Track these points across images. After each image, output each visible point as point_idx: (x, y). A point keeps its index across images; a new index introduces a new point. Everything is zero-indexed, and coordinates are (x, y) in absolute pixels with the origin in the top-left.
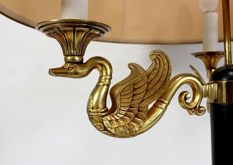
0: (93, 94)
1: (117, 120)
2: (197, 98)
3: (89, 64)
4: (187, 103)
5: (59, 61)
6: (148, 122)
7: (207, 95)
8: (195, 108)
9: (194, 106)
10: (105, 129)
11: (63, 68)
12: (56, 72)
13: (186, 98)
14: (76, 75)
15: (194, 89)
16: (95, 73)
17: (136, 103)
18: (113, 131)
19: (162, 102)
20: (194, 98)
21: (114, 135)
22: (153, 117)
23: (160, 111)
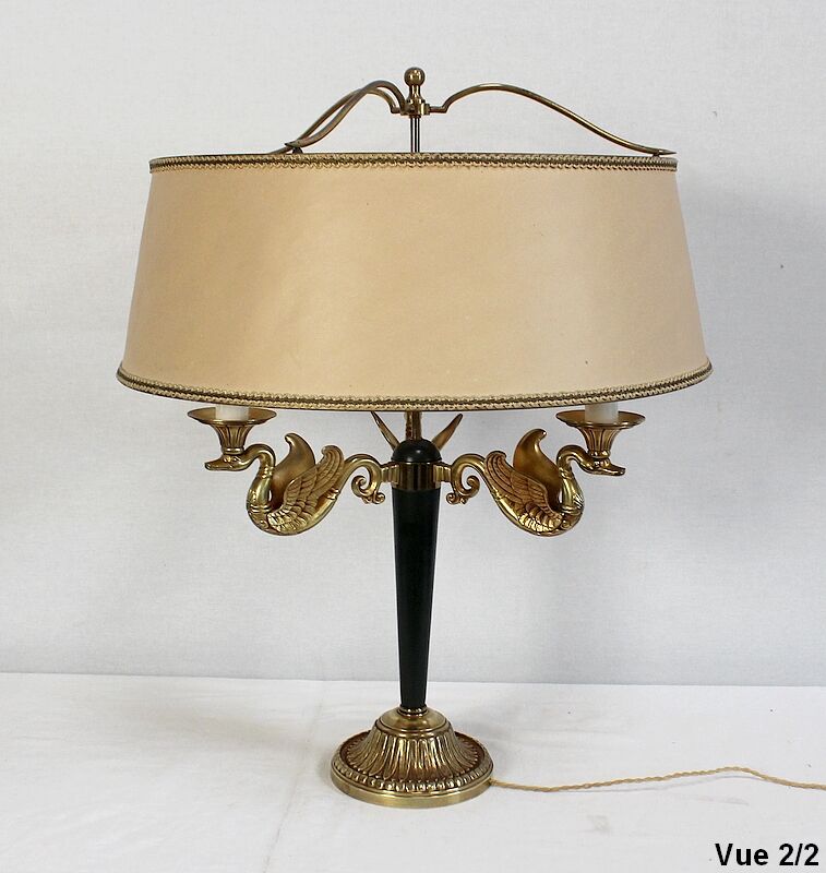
0: (254, 486)
1: (282, 517)
2: (374, 485)
3: (250, 454)
4: (361, 490)
5: (216, 452)
6: (316, 516)
7: (386, 479)
8: (372, 495)
9: (370, 493)
10: (270, 527)
11: (220, 461)
12: (211, 466)
13: (360, 485)
14: (236, 468)
15: (371, 473)
16: (257, 463)
17: (304, 496)
18: (278, 529)
19: (332, 492)
20: (370, 484)
21: (278, 533)
22: (321, 510)
23: (329, 502)
